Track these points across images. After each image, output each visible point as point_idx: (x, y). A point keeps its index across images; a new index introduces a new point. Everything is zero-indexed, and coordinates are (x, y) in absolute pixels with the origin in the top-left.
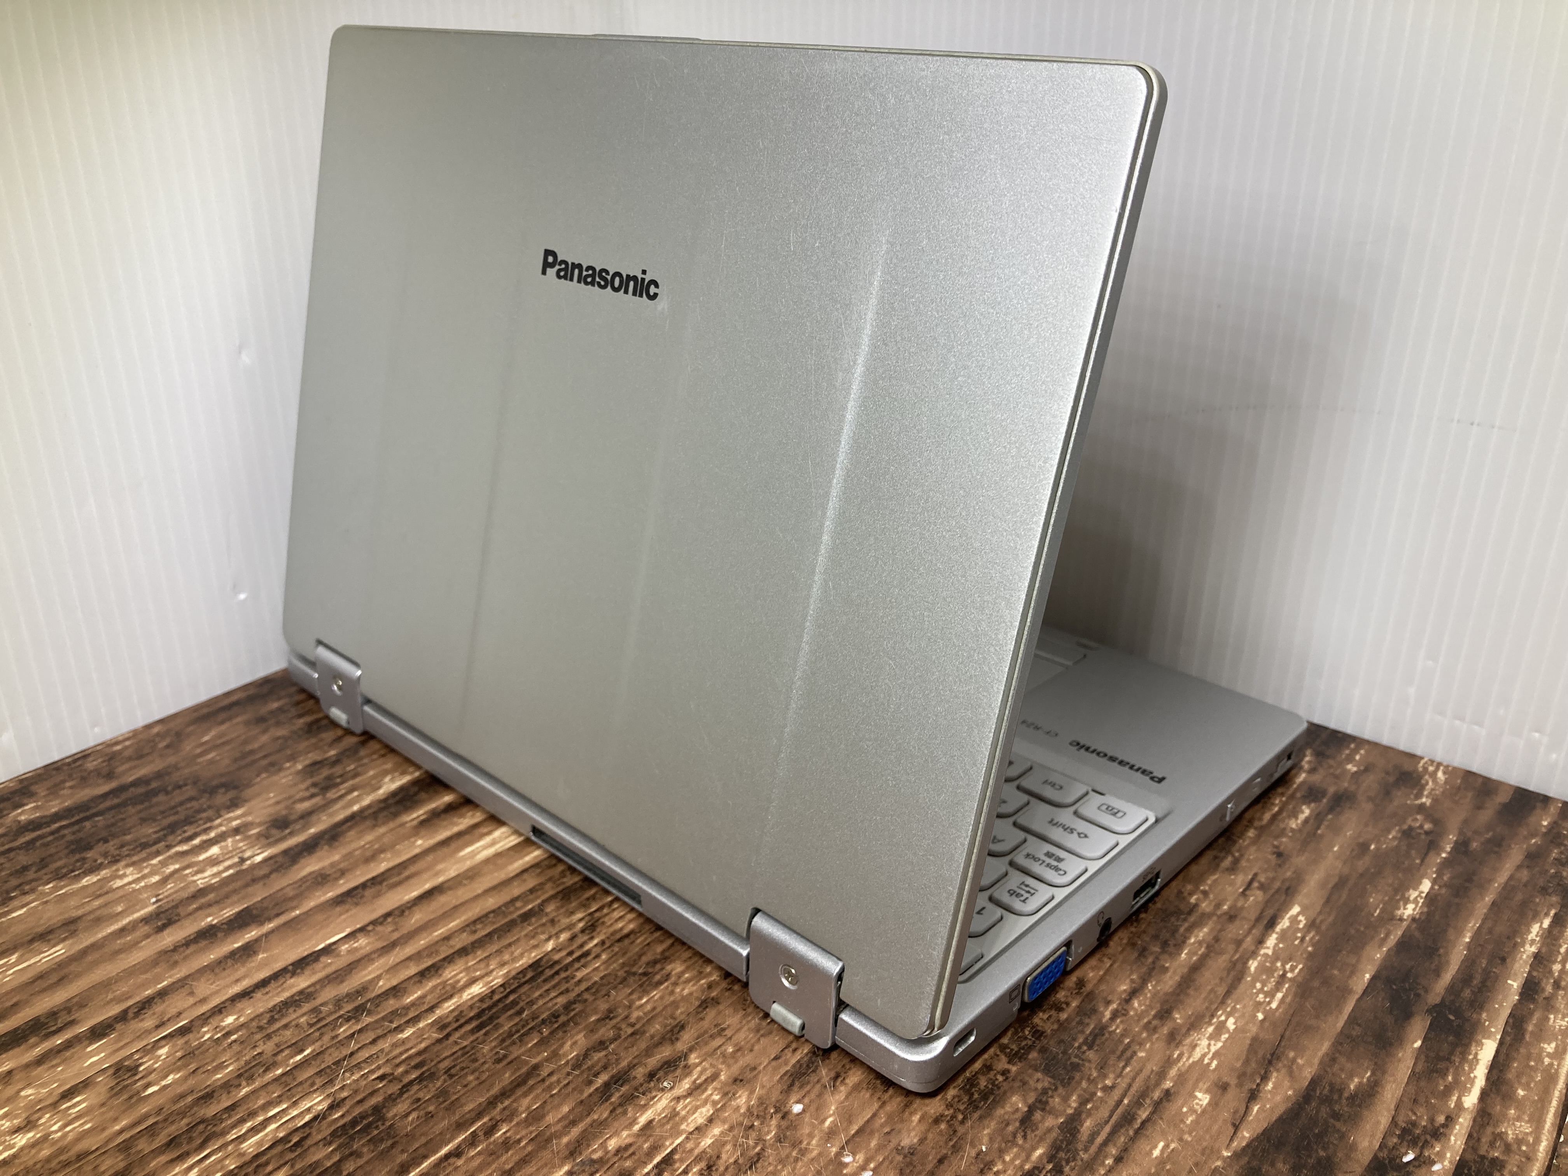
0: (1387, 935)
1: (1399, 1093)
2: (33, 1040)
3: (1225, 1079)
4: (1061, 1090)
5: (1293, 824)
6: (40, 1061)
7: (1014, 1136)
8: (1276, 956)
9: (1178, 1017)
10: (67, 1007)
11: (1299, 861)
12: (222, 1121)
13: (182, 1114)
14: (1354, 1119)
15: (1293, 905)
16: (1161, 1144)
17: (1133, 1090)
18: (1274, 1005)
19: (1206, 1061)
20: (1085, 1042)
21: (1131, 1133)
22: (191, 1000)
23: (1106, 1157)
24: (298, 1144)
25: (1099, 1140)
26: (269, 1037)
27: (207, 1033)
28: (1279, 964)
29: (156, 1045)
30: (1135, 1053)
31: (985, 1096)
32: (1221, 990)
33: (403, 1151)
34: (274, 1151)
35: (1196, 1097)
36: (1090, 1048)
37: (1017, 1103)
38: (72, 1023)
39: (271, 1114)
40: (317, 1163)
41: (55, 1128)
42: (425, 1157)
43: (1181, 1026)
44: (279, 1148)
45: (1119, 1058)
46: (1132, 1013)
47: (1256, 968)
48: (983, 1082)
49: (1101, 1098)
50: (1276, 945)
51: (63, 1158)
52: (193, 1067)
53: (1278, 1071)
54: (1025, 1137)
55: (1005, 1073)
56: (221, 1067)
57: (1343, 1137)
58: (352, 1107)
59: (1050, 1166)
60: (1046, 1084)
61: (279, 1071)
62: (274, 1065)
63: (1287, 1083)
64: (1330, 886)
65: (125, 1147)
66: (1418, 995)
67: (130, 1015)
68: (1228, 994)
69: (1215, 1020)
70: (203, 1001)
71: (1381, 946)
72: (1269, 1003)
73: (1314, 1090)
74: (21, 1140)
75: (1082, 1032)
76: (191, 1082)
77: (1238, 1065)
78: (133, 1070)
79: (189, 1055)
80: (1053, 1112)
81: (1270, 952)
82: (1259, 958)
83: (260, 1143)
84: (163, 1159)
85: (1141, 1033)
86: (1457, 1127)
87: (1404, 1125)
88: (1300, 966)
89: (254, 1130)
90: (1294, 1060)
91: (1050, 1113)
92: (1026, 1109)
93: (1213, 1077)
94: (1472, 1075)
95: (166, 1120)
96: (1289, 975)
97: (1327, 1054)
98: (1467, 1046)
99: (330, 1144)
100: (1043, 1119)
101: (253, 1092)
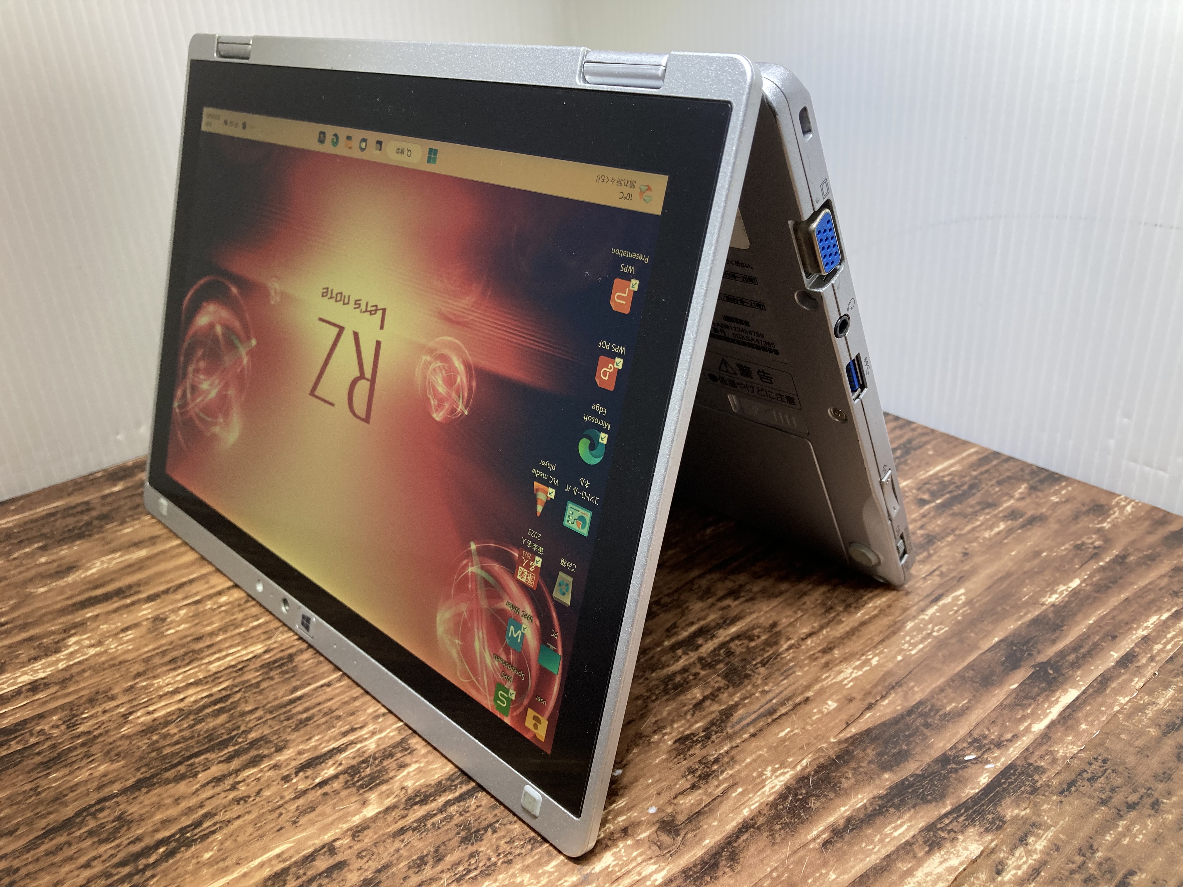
0: (1026, 614)
1: (983, 716)
2: (115, 599)
3: (855, 695)
4: (731, 689)
5: (987, 535)
6: (115, 611)
7: (686, 713)
8: (931, 620)
9: (836, 653)
10: (138, 584)
11: (978, 560)
12: (203, 652)
13: (183, 646)
14: (939, 729)
15: (960, 588)
16: (789, 729)
17: (783, 695)
18: (913, 652)
19: (845, 682)
20: (761, 662)
21: (770, 720)
22: (206, 586)
23: (744, 733)
24: (240, 669)
25: (745, 722)
26: (243, 610)
27: (209, 605)
28: (930, 626)
29: (180, 608)
30: (794, 672)
31: (675, 688)
32: (877, 639)
33: (298, 680)
34: (226, 672)
35: (827, 704)
36: (763, 665)
37: (697, 693)
38: (139, 592)
39: (231, 651)
40: (248, 681)
41: (113, 646)
42: (309, 684)
43: (836, 659)
44: (230, 670)
45: (782, 674)
46: (803, 647)
47: (911, 628)
48: (678, 679)
49: (757, 698)
50: (934, 613)
51: (112, 662)
52: (196, 621)
53: (896, 693)
54: (693, 715)
55: (696, 675)
56: (211, 623)
57: (925, 738)
58: (277, 653)
59: (703, 734)
60: (722, 685)
61: (242, 629)
62: (241, 626)
63: (899, 702)
64: (996, 578)
65: (147, 660)
66: (1030, 655)
67: (171, 590)
68: (882, 641)
69: (864, 657)
70: (212, 587)
71: (1017, 621)
72: (911, 650)
73: (918, 708)
74: (92, 651)
75: (762, 655)
76: (193, 630)
77: (868, 687)
78: (164, 620)
79: (196, 615)
80: (720, 703)
81: (927, 618)
82: (917, 621)
83: (220, 666)
84: (165, 668)
85: (805, 660)
86: (1019, 743)
87: (976, 736)
88: (946, 629)
89: (219, 659)
90: (913, 687)
91: (717, 702)
92: (701, 698)
93: (845, 692)
94: (1048, 711)
95: (173, 648)
96: (935, 634)
97: (939, 686)
98: (1054, 692)
99: (258, 671)
100: (711, 705)
101: (225, 639)
